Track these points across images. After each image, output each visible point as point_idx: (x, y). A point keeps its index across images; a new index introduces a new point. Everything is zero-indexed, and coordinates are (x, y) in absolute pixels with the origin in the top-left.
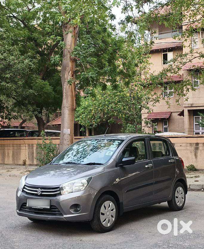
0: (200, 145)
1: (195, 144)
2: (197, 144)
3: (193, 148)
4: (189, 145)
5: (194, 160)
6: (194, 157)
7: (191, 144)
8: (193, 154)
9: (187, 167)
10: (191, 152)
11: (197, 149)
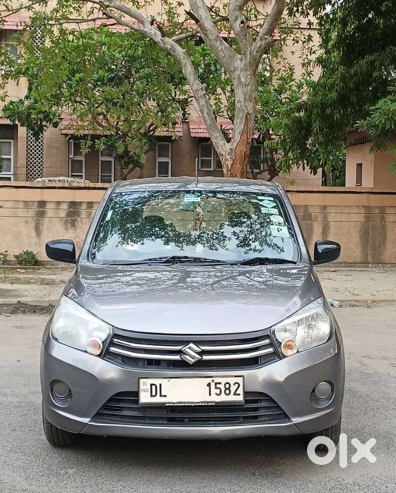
0: (48, 206)
1: (36, 204)
2: (42, 204)
3: (31, 213)
4: (21, 205)
5: (34, 239)
6: (33, 233)
7: (26, 202)
8: (32, 225)
9: (16, 257)
10: (27, 222)
11: (41, 214)
